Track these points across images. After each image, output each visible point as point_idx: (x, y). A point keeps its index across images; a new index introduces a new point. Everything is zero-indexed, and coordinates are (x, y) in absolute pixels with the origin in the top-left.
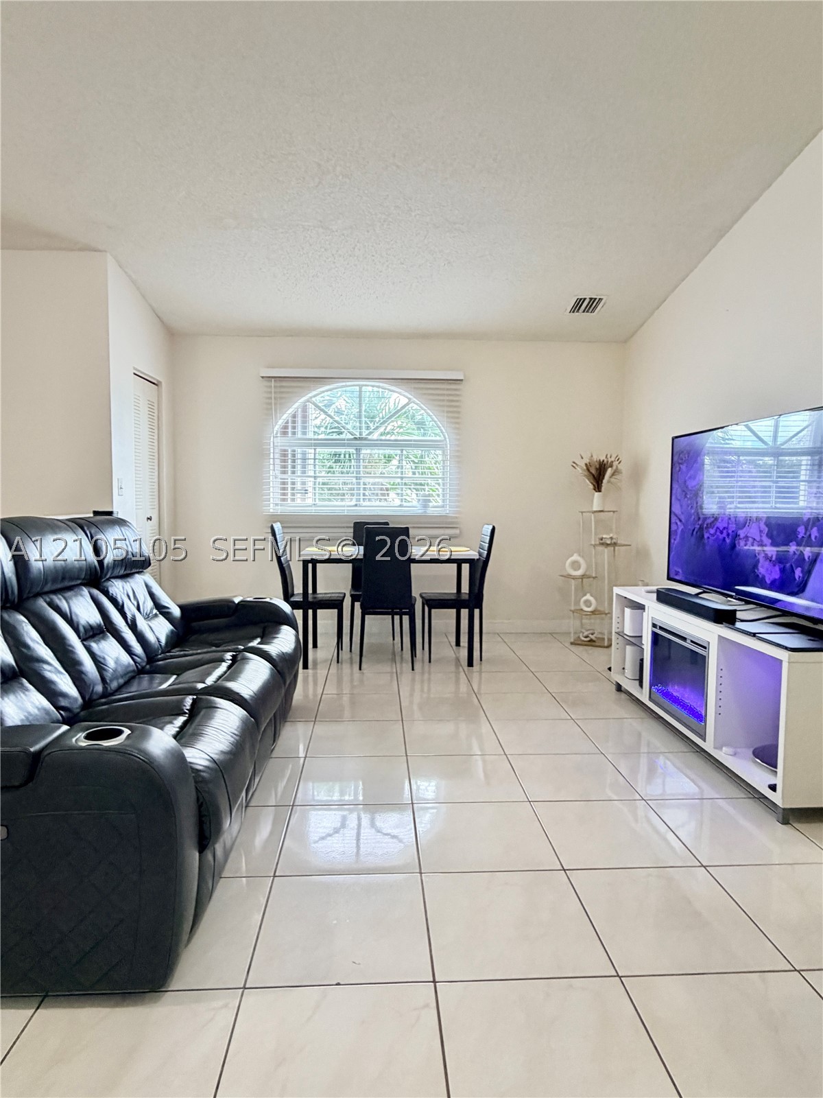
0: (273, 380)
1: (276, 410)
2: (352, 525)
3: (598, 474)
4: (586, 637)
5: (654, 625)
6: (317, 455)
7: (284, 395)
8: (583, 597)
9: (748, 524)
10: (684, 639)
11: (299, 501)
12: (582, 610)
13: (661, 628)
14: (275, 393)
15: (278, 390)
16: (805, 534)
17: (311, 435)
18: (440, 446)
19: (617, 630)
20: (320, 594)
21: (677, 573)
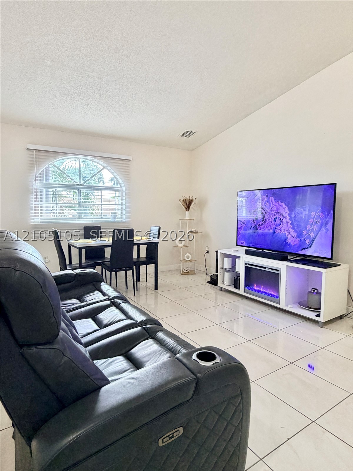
0: (35, 151)
1: (36, 167)
2: (83, 228)
3: (188, 204)
4: (186, 271)
5: (246, 264)
6: (57, 192)
7: (40, 160)
8: (185, 255)
9: (281, 224)
10: (265, 268)
11: (45, 217)
12: (185, 260)
13: (249, 264)
14: (36, 158)
15: (38, 157)
16: (311, 228)
17: (51, 181)
18: (118, 190)
19: (221, 267)
20: (73, 264)
21: (242, 243)
